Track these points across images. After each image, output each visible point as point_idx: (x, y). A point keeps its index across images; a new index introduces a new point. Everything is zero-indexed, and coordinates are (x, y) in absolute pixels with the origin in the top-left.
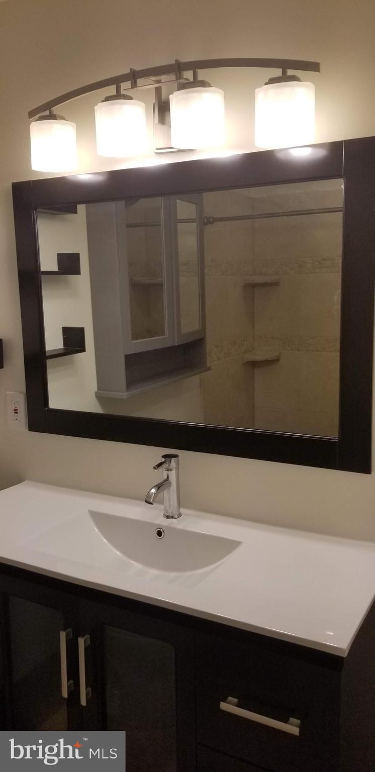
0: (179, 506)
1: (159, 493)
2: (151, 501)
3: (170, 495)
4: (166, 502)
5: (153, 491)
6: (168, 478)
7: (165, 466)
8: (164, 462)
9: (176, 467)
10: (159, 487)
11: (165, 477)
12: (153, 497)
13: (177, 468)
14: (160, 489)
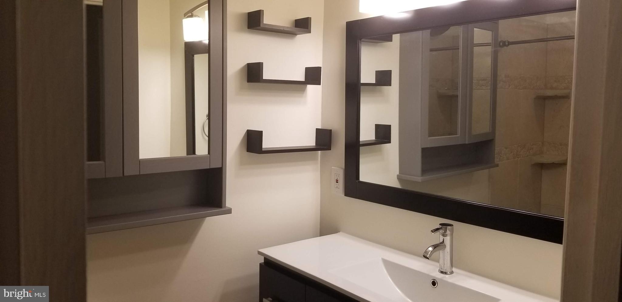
0: (452, 265)
1: (435, 251)
2: (428, 256)
3: (445, 255)
4: (441, 261)
5: (431, 249)
6: (443, 241)
7: (441, 231)
8: (441, 228)
9: (450, 234)
10: (435, 247)
11: (441, 241)
12: (429, 254)
13: (452, 235)
14: (436, 248)
